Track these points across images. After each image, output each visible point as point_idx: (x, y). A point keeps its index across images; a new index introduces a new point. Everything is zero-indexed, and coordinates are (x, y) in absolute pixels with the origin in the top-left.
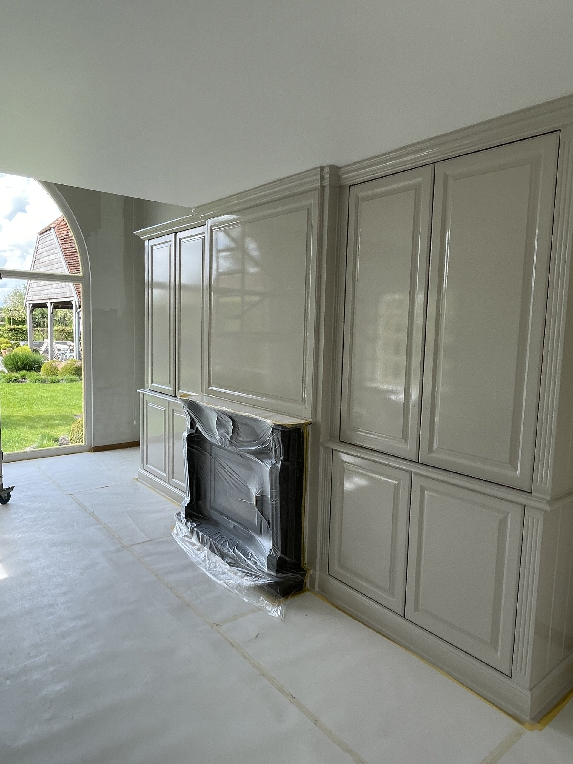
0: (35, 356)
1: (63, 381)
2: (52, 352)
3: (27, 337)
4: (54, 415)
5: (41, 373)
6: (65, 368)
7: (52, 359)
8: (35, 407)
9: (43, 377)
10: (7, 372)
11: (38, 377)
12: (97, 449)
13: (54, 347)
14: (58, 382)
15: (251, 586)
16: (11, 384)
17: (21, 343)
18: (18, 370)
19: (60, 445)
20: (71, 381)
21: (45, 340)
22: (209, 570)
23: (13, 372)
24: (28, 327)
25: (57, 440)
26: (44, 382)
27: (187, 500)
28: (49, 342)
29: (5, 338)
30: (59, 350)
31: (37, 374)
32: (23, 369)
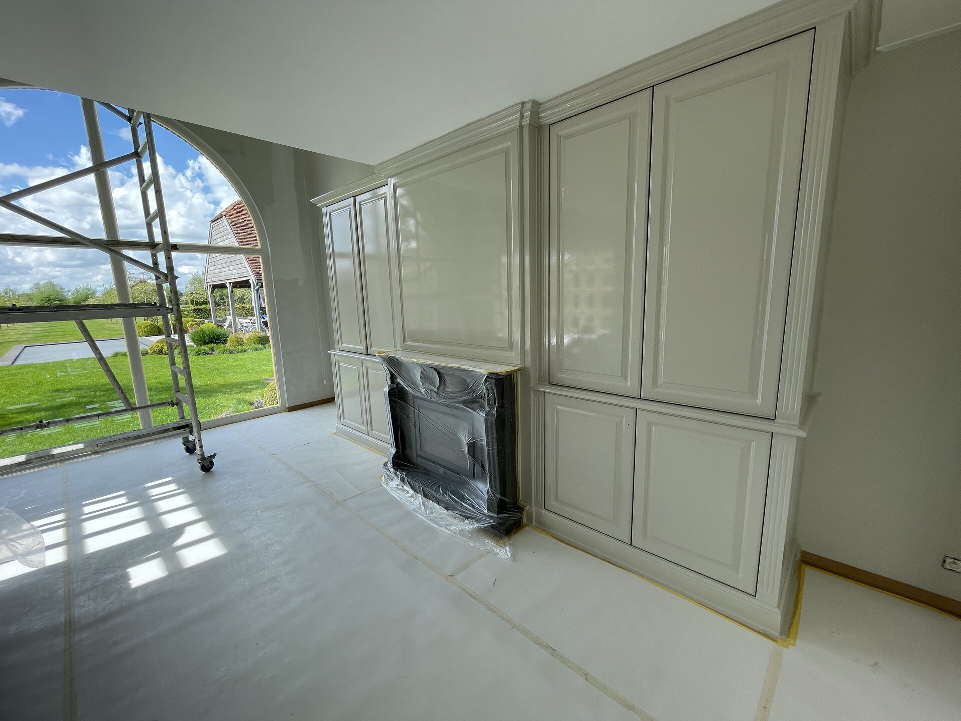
0: (220, 330)
1: (249, 350)
2: (236, 327)
3: (211, 315)
4: (246, 380)
5: (228, 345)
6: (249, 339)
7: (236, 332)
8: (226, 375)
9: (230, 348)
10: (195, 346)
11: (225, 349)
12: (292, 409)
13: (237, 322)
14: (245, 351)
15: (475, 530)
16: (201, 356)
17: (206, 321)
18: (206, 344)
19: (256, 408)
20: (257, 350)
21: (227, 317)
22: (427, 517)
23: (201, 346)
24: (210, 306)
25: (252, 404)
26: (231, 352)
27: (393, 451)
28: (232, 318)
29: (190, 317)
30: (241, 324)
31: (224, 346)
32: (211, 342)
